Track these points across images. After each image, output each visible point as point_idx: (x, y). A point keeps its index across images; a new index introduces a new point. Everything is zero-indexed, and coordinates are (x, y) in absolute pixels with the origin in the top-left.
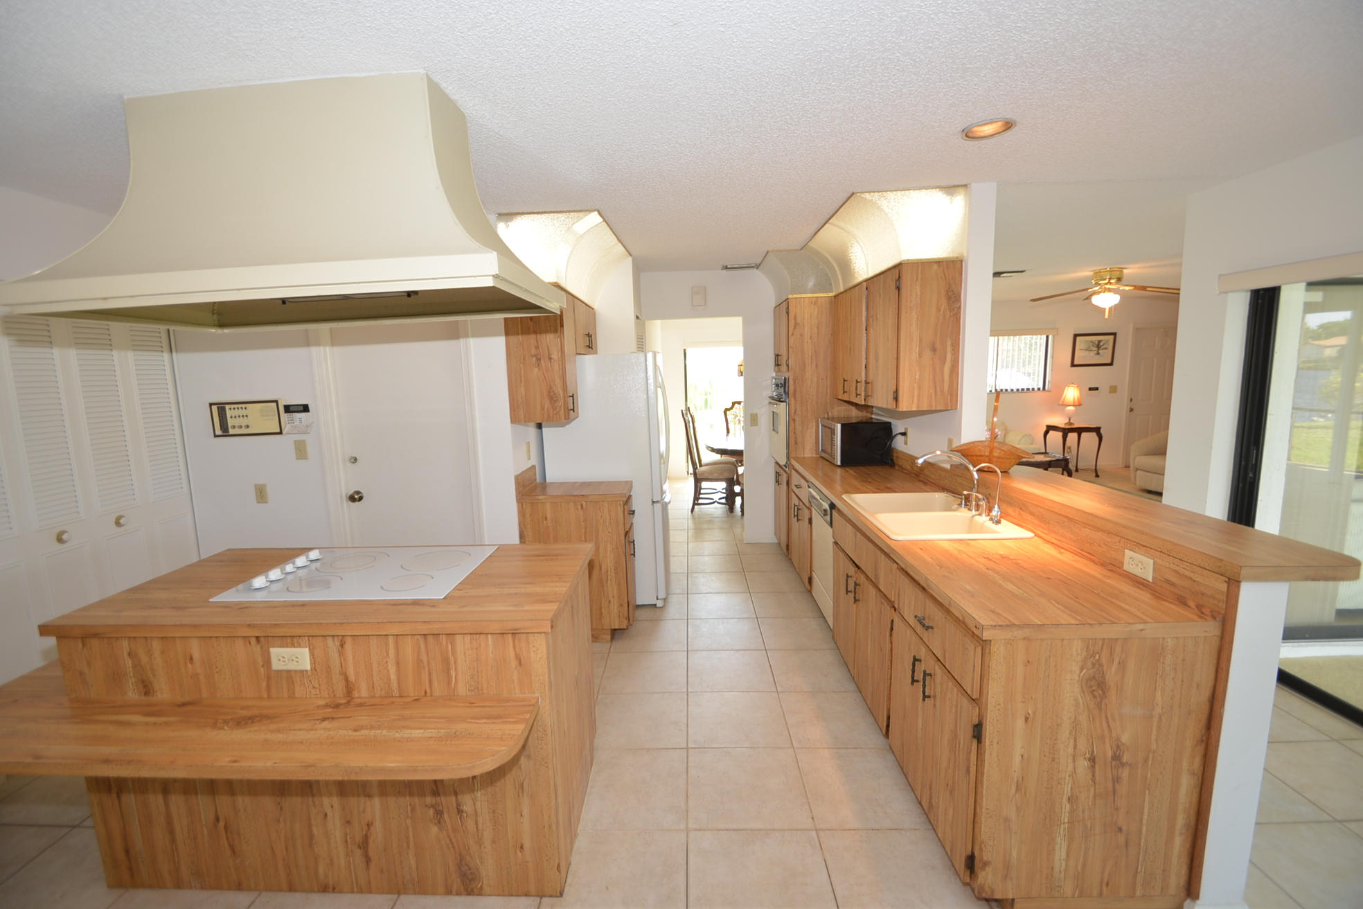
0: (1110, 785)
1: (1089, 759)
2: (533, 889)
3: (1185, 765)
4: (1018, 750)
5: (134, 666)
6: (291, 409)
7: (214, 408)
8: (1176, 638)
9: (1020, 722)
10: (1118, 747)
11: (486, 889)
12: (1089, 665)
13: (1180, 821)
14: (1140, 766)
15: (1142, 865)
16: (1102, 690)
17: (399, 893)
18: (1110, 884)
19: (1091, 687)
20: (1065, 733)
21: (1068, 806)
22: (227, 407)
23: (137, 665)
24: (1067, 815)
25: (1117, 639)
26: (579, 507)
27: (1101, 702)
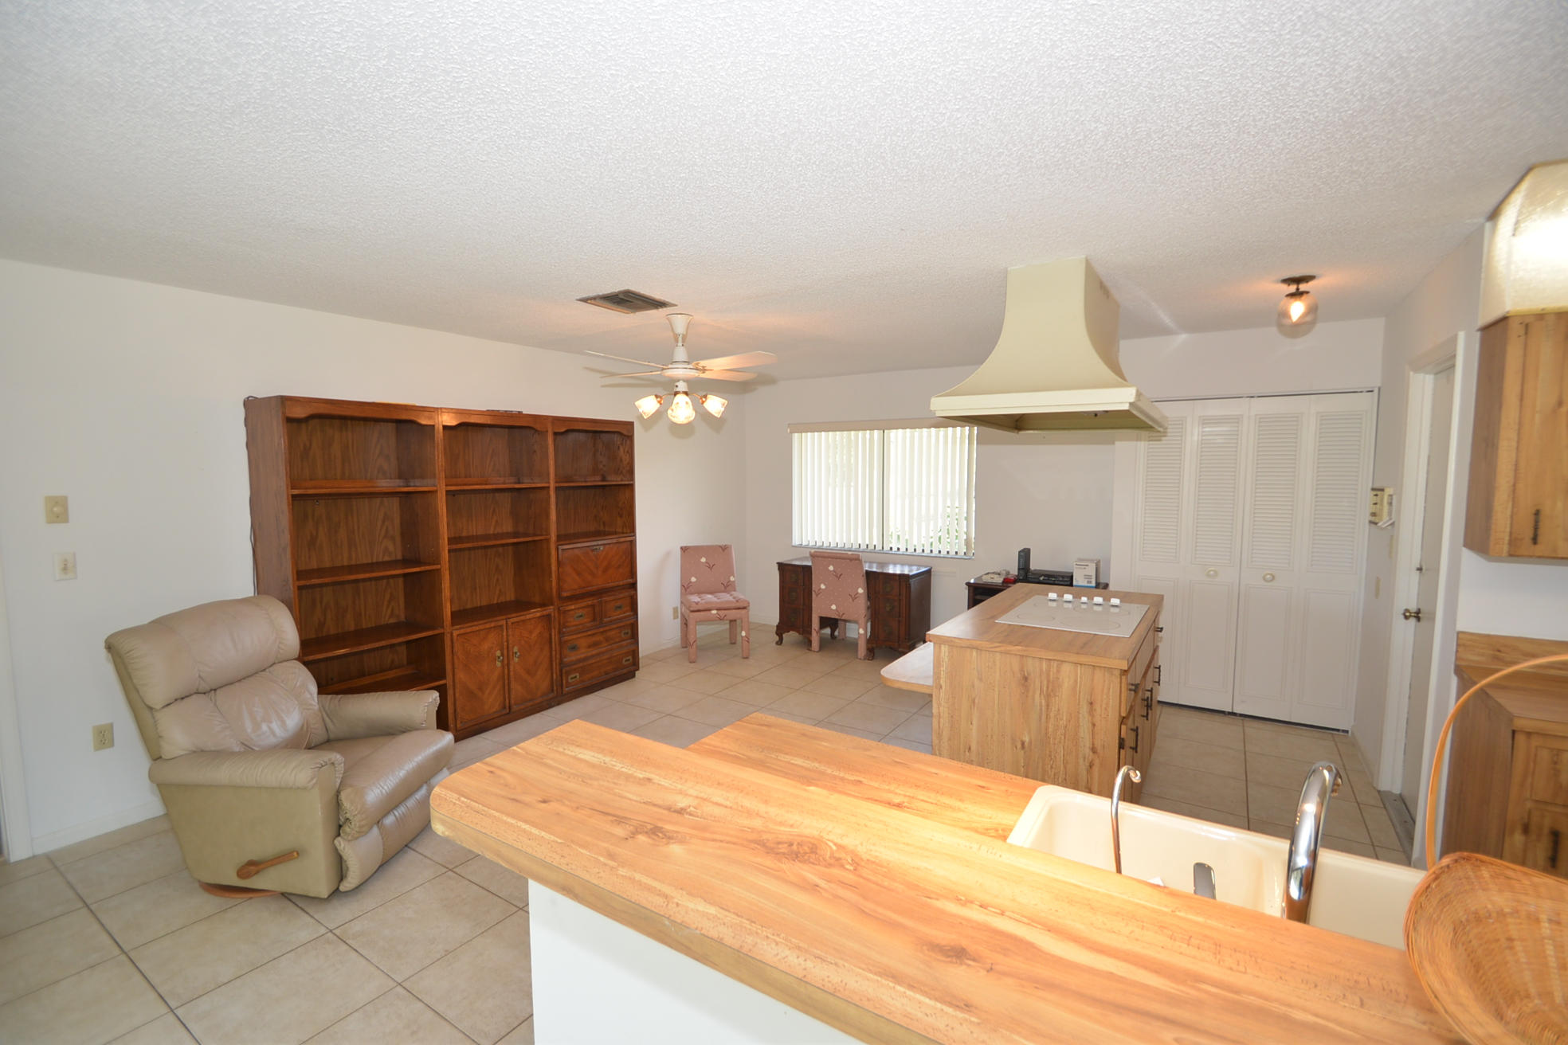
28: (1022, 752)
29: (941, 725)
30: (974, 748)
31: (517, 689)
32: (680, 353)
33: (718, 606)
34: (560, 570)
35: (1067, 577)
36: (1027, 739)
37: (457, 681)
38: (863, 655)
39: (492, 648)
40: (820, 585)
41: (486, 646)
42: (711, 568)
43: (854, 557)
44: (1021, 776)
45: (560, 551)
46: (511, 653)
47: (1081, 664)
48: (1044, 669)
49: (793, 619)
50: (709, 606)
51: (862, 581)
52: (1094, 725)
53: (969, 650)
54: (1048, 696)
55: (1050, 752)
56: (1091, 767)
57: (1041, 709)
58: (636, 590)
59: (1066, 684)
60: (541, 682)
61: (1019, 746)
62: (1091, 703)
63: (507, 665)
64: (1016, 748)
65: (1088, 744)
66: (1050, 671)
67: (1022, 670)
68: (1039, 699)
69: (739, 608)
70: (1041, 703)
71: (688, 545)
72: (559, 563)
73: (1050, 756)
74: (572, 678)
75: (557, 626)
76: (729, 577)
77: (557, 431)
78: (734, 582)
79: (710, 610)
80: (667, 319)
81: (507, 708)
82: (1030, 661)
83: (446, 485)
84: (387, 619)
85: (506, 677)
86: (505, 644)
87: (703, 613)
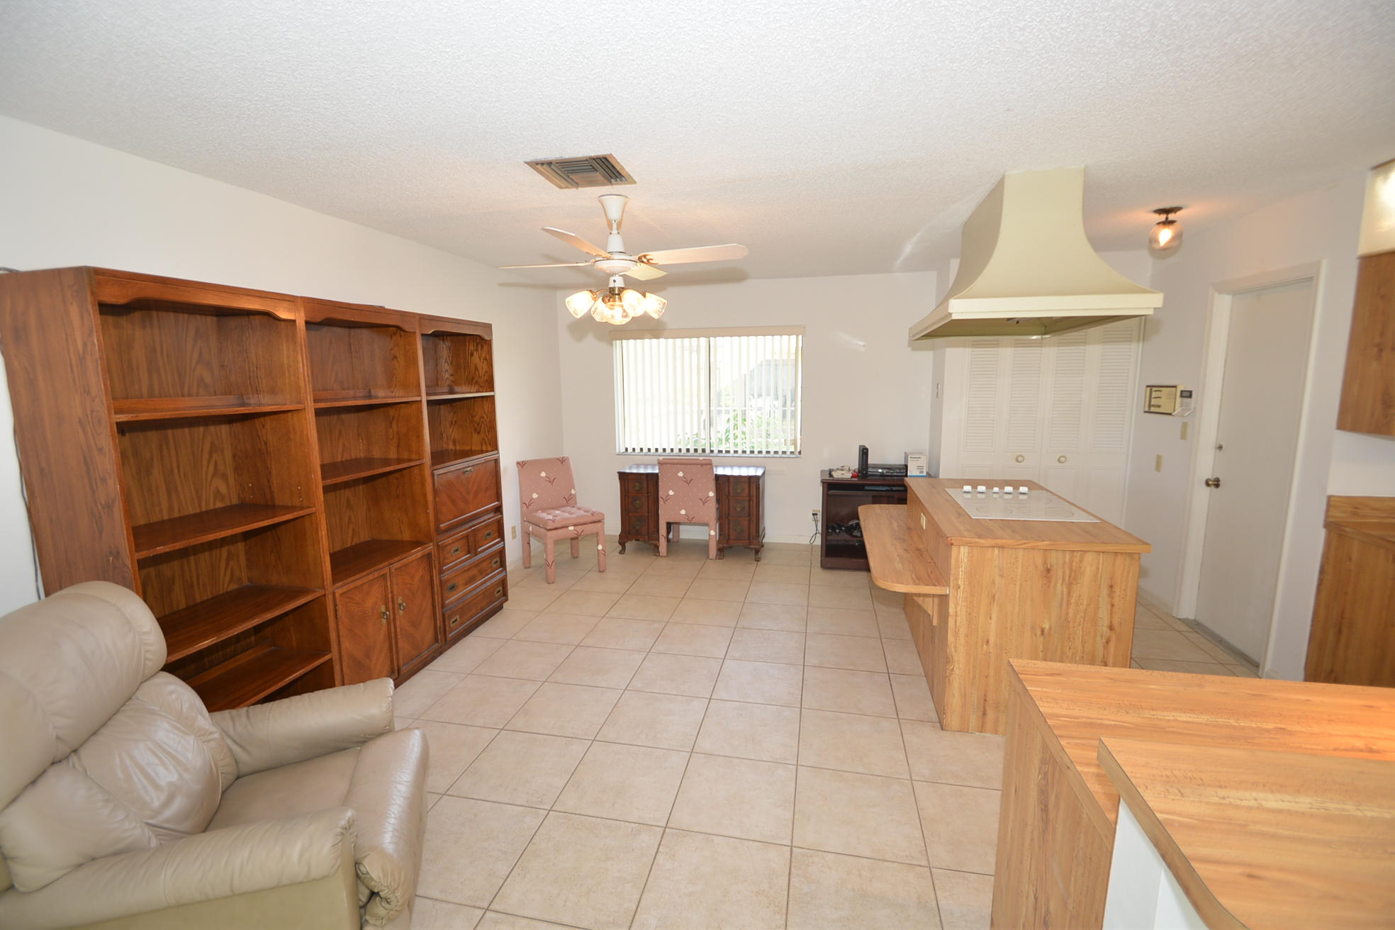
28: (1042, 639)
29: (958, 624)
30: (992, 640)
31: (404, 646)
32: (615, 243)
33: (575, 522)
34: (437, 499)
35: (903, 469)
36: (1047, 626)
37: (343, 652)
38: (715, 555)
39: (376, 603)
40: (667, 492)
41: (369, 603)
42: (551, 482)
43: (704, 462)
44: (1040, 660)
45: (436, 477)
46: (396, 606)
47: (1103, 552)
48: (1067, 560)
49: (638, 527)
50: (563, 523)
51: (712, 484)
52: (1113, 605)
53: (990, 549)
54: (1070, 585)
55: (1069, 634)
56: (1107, 642)
57: (1062, 598)
58: (502, 513)
59: (1089, 571)
60: (425, 632)
61: (1039, 633)
62: (1111, 587)
63: (392, 622)
64: (1036, 635)
65: (1106, 623)
66: (1073, 561)
67: (1045, 563)
68: (1060, 588)
69: (595, 522)
70: (1062, 591)
71: (526, 459)
72: (435, 491)
73: (1069, 638)
74: (454, 622)
75: (437, 565)
76: (571, 490)
77: (424, 333)
78: (575, 495)
79: (567, 527)
80: (600, 201)
81: (396, 672)
82: (1054, 554)
83: (315, 401)
84: (226, 586)
85: (393, 635)
86: (390, 595)
87: (560, 531)
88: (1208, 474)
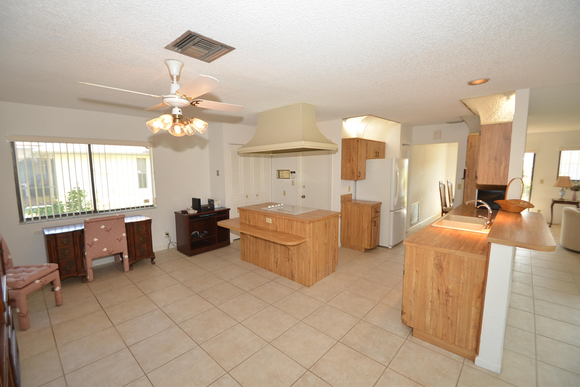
0: (445, 302)
1: (438, 291)
2: (304, 284)
3: (473, 303)
4: (414, 281)
5: (248, 217)
6: (292, 172)
7: (278, 171)
8: (468, 258)
9: (415, 272)
10: (448, 289)
11: (295, 280)
12: (437, 259)
13: (472, 324)
14: (456, 298)
15: (458, 334)
16: (441, 269)
17: (281, 276)
18: (446, 336)
19: (437, 267)
20: (429, 279)
21: (430, 304)
22: (280, 171)
23: (249, 217)
24: (430, 306)
25: (446, 254)
26: (358, 207)
27: (441, 273)
33: (40, 276)
38: (128, 268)
40: (93, 240)
43: (118, 216)
48: (329, 221)
50: (32, 280)
51: (124, 229)
55: (330, 243)
57: (328, 232)
69: (53, 272)
82: (326, 220)
87: (30, 286)
88: (301, 195)
